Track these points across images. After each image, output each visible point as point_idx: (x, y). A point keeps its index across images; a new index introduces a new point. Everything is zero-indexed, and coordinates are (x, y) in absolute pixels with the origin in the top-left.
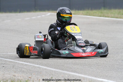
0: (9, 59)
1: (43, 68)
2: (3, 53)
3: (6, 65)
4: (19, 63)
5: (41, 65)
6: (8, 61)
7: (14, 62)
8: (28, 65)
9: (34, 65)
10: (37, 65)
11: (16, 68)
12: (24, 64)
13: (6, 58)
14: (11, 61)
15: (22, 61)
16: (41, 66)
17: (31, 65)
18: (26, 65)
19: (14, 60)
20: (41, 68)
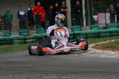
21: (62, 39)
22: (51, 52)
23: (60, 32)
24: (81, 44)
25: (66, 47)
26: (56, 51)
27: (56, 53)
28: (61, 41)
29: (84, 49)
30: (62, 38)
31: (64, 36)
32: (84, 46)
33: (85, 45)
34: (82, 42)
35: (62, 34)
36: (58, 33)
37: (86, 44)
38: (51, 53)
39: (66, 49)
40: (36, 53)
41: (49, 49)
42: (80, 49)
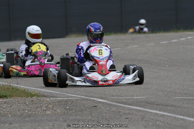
0: (136, 106)
1: (189, 121)
2: (127, 96)
3: (131, 116)
4: (151, 112)
5: (187, 116)
6: (134, 109)
7: (144, 111)
8: (165, 115)
9: (174, 115)
10: (181, 115)
11: (147, 121)
12: (159, 114)
13: (131, 105)
14: (139, 110)
15: (156, 110)
16: (186, 118)
17: (171, 116)
18: (163, 115)
19: (145, 108)
20: (187, 120)
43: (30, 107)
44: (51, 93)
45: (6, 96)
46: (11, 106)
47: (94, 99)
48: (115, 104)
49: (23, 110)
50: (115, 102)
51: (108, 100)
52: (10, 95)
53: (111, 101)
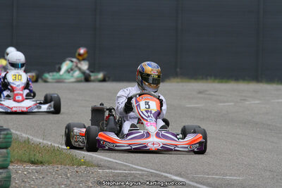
21: (148, 119)
22: (118, 144)
23: (147, 103)
24: (190, 138)
25: (153, 139)
26: (130, 145)
27: (129, 148)
28: (145, 122)
29: (196, 150)
30: (149, 116)
31: (153, 112)
32: (198, 145)
33: (200, 143)
34: (195, 135)
35: (149, 108)
36: (142, 104)
37: (201, 140)
38: (116, 148)
39: (154, 142)
40: (81, 144)
41: (113, 136)
42: (187, 150)
43: (71, 181)
44: (110, 161)
45: (41, 163)
46: (43, 178)
47: (166, 175)
48: (195, 184)
49: (59, 185)
50: (196, 182)
51: (187, 178)
52: (48, 162)
53: (190, 180)
